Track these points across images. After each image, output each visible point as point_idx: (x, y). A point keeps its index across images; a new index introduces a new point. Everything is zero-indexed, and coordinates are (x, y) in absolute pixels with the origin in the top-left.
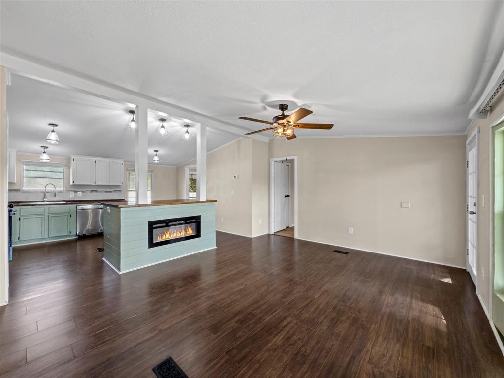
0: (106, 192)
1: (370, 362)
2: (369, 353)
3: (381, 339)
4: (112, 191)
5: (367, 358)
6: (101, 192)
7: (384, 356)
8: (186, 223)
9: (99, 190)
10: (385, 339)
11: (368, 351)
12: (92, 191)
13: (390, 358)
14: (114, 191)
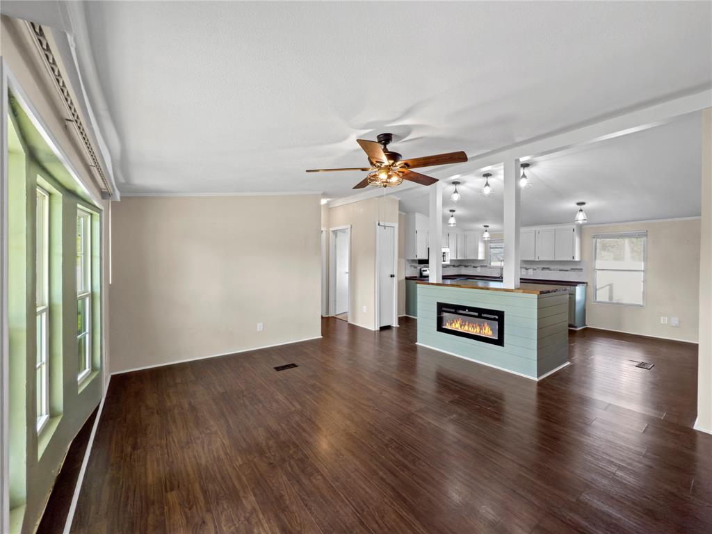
0: (560, 270)
1: (216, 433)
2: (221, 436)
3: (222, 455)
4: (569, 269)
5: (219, 433)
6: (554, 270)
7: (209, 444)
8: (480, 317)
9: (552, 267)
10: (218, 457)
11: (224, 438)
12: (543, 269)
13: (203, 447)
14: (572, 269)
